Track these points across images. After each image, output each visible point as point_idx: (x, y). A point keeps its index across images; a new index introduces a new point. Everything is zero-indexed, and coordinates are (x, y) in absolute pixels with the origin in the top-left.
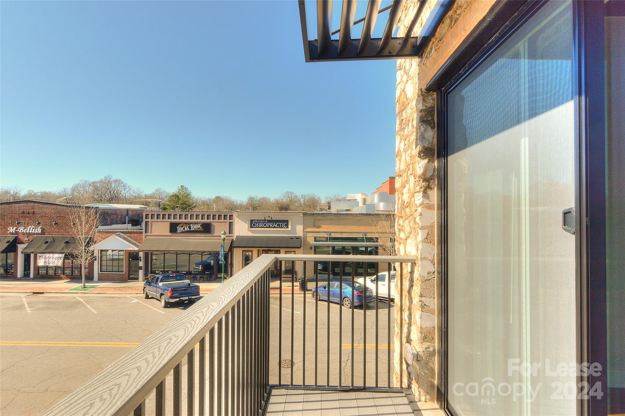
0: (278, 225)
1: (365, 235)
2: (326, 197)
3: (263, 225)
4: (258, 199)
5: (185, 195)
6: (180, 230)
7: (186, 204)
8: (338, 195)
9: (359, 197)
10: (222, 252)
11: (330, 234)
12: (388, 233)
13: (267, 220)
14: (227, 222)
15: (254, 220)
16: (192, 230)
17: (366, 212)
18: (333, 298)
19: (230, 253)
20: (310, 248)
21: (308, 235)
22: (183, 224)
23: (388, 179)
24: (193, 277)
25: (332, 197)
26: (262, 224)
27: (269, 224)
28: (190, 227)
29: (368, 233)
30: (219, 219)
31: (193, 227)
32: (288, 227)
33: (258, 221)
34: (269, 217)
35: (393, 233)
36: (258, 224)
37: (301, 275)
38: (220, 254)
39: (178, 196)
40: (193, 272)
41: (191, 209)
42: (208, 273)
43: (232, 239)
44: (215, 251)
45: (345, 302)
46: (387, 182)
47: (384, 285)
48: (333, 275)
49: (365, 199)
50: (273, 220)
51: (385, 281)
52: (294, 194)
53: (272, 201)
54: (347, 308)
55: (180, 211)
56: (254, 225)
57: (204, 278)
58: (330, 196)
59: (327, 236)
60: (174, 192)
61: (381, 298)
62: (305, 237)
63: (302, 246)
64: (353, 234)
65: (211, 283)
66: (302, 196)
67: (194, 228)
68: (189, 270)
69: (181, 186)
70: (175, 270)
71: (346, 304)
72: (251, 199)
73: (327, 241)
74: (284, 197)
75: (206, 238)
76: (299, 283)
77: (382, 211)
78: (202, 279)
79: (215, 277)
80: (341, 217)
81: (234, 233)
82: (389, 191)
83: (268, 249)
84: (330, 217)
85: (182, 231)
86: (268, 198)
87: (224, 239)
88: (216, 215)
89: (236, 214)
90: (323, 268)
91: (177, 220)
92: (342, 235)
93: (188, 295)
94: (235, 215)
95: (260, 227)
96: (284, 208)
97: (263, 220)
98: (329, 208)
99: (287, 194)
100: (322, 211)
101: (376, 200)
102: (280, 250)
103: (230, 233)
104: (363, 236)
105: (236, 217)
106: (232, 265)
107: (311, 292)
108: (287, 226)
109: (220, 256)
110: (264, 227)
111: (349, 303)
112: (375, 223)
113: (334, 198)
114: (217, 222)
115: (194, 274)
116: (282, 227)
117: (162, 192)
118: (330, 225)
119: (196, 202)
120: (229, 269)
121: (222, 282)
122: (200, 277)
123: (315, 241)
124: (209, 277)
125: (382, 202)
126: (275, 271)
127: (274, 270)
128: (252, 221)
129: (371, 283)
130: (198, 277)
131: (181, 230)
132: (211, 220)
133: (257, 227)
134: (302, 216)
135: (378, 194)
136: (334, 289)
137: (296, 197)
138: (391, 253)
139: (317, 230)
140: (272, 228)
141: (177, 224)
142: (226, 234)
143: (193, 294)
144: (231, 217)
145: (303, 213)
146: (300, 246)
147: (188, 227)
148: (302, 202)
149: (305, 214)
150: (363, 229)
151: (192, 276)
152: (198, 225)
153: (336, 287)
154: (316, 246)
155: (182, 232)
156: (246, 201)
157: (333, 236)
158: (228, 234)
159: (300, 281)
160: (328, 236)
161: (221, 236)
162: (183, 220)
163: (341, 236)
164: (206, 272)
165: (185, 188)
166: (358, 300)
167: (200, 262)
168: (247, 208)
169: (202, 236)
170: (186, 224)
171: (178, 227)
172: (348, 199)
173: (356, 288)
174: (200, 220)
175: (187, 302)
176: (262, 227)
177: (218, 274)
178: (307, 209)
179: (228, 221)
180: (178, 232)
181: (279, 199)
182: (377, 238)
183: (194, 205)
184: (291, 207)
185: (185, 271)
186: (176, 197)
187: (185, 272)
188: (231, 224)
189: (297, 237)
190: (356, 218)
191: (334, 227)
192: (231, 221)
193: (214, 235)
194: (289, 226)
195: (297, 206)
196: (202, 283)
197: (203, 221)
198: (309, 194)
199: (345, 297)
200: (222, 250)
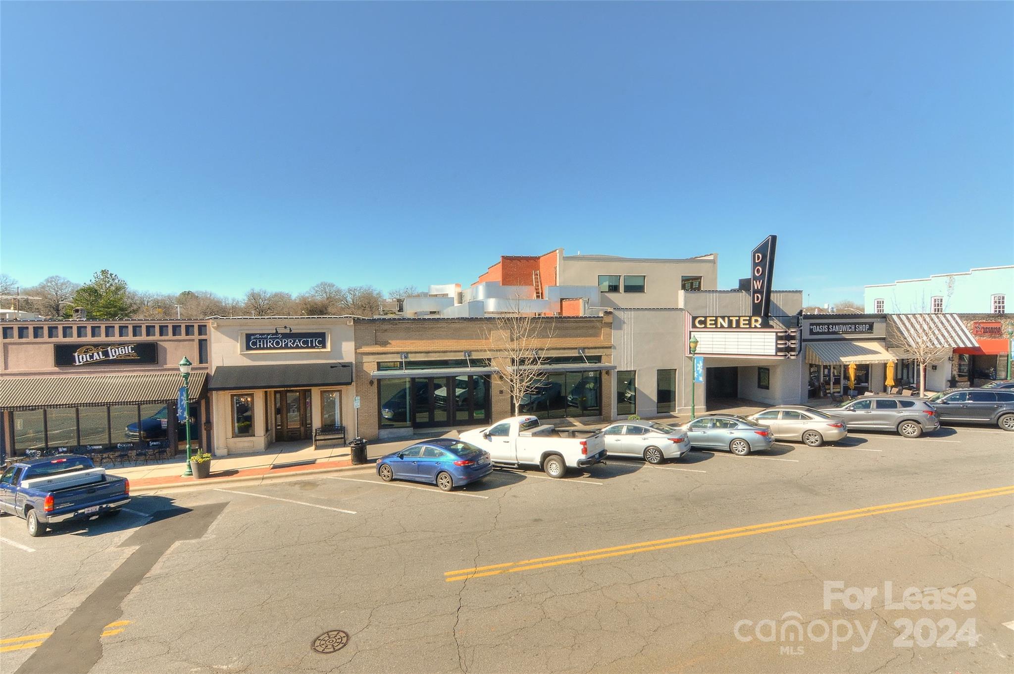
0: (305, 343)
1: (469, 356)
2: (391, 292)
3: (272, 344)
4: (268, 296)
5: (113, 288)
6: (81, 361)
7: (115, 307)
8: (411, 289)
9: (451, 291)
10: (185, 402)
11: (406, 356)
12: (509, 350)
13: (282, 334)
14: (193, 340)
15: (253, 335)
16: (111, 358)
17: (469, 314)
18: (418, 474)
19: (203, 403)
20: (370, 383)
21: (366, 359)
22: (88, 347)
23: (500, 259)
24: (121, 456)
25: (401, 292)
26: (270, 342)
27: (285, 341)
28: (106, 354)
29: (473, 351)
30: (174, 334)
31: (113, 354)
32: (324, 347)
33: (263, 337)
34: (285, 327)
35: (517, 350)
36: (263, 341)
37: (355, 435)
38: (179, 405)
39: (96, 290)
40: (119, 445)
41: (126, 315)
42: (155, 443)
43: (207, 373)
44: (169, 400)
45: (441, 480)
46: (497, 264)
47: (508, 442)
48: (414, 428)
49: (461, 293)
50: (292, 333)
51: (508, 436)
52: (335, 287)
53: (295, 300)
54: (445, 491)
55: (84, 319)
56: (254, 344)
57: (145, 455)
58: (398, 291)
59: (400, 360)
60: (85, 283)
61: (503, 465)
62: (359, 364)
63: (354, 379)
64: (448, 354)
65: (163, 463)
66: (350, 290)
67: (118, 354)
68: (110, 440)
69: (102, 271)
70: (75, 444)
71: (442, 484)
72: (254, 296)
73: (401, 368)
74: (316, 292)
75: (147, 374)
76: (349, 449)
77: (493, 313)
78: (142, 458)
79: (173, 451)
80: (427, 325)
81: (211, 361)
82: (501, 280)
83: (286, 389)
84: (404, 326)
85: (87, 361)
86: (287, 294)
87: (187, 376)
88: (167, 326)
89: (213, 323)
90: (393, 416)
91: (74, 339)
92: (428, 357)
93: (98, 502)
94: (211, 325)
95: (267, 348)
96: (317, 310)
97: (273, 334)
98: (401, 310)
99: (322, 286)
100: (386, 314)
101: (481, 296)
102: (311, 389)
103: (201, 362)
104: (465, 356)
105: (212, 329)
106: (211, 425)
107: (375, 464)
108: (323, 344)
109: (180, 411)
110: (275, 348)
111: (448, 482)
112: (485, 334)
113: (405, 293)
114: (170, 341)
115: (123, 449)
116: (312, 347)
117: (62, 284)
118: (406, 339)
119: (142, 303)
120: (204, 433)
121: (188, 460)
122: (137, 455)
123: (379, 369)
124: (160, 452)
125: (493, 298)
126: (302, 429)
127: (300, 428)
128: (248, 337)
129: (485, 440)
130: (134, 453)
131: (85, 360)
132: (156, 337)
133: (260, 348)
134: (352, 323)
135: (485, 284)
136: (419, 459)
137: (338, 291)
138: (515, 385)
139: (382, 349)
140: (291, 348)
141: (75, 347)
142: (190, 364)
143: (110, 499)
144: (202, 329)
145: (354, 320)
146: (351, 381)
147: (100, 353)
148: (349, 299)
149: (357, 321)
150: (465, 344)
151: (117, 454)
152: (126, 347)
153: (424, 454)
154: (380, 379)
155: (87, 364)
156: (244, 300)
157: (412, 360)
158: (196, 363)
159: (352, 447)
160: (402, 359)
161: (178, 369)
162: (88, 339)
163: (426, 359)
164: (151, 444)
165: (111, 275)
166: (463, 475)
167: (135, 423)
168: (246, 312)
169: (137, 370)
170: (96, 346)
171: (76, 354)
172: (433, 294)
173: (459, 452)
174: (130, 338)
175: (97, 517)
176: (270, 348)
177: (180, 443)
178: (360, 312)
179: (196, 337)
180: (77, 363)
181: (307, 295)
182: (489, 360)
183: (135, 307)
184: (329, 309)
185: (100, 445)
186: (92, 292)
187: (101, 447)
188: (203, 346)
189: (343, 363)
190: (453, 325)
191: (413, 343)
192: (203, 337)
193: (165, 367)
194: (327, 344)
195: (342, 307)
196: (143, 465)
197: (138, 339)
198: (361, 287)
199: (440, 470)
200: (184, 397)
